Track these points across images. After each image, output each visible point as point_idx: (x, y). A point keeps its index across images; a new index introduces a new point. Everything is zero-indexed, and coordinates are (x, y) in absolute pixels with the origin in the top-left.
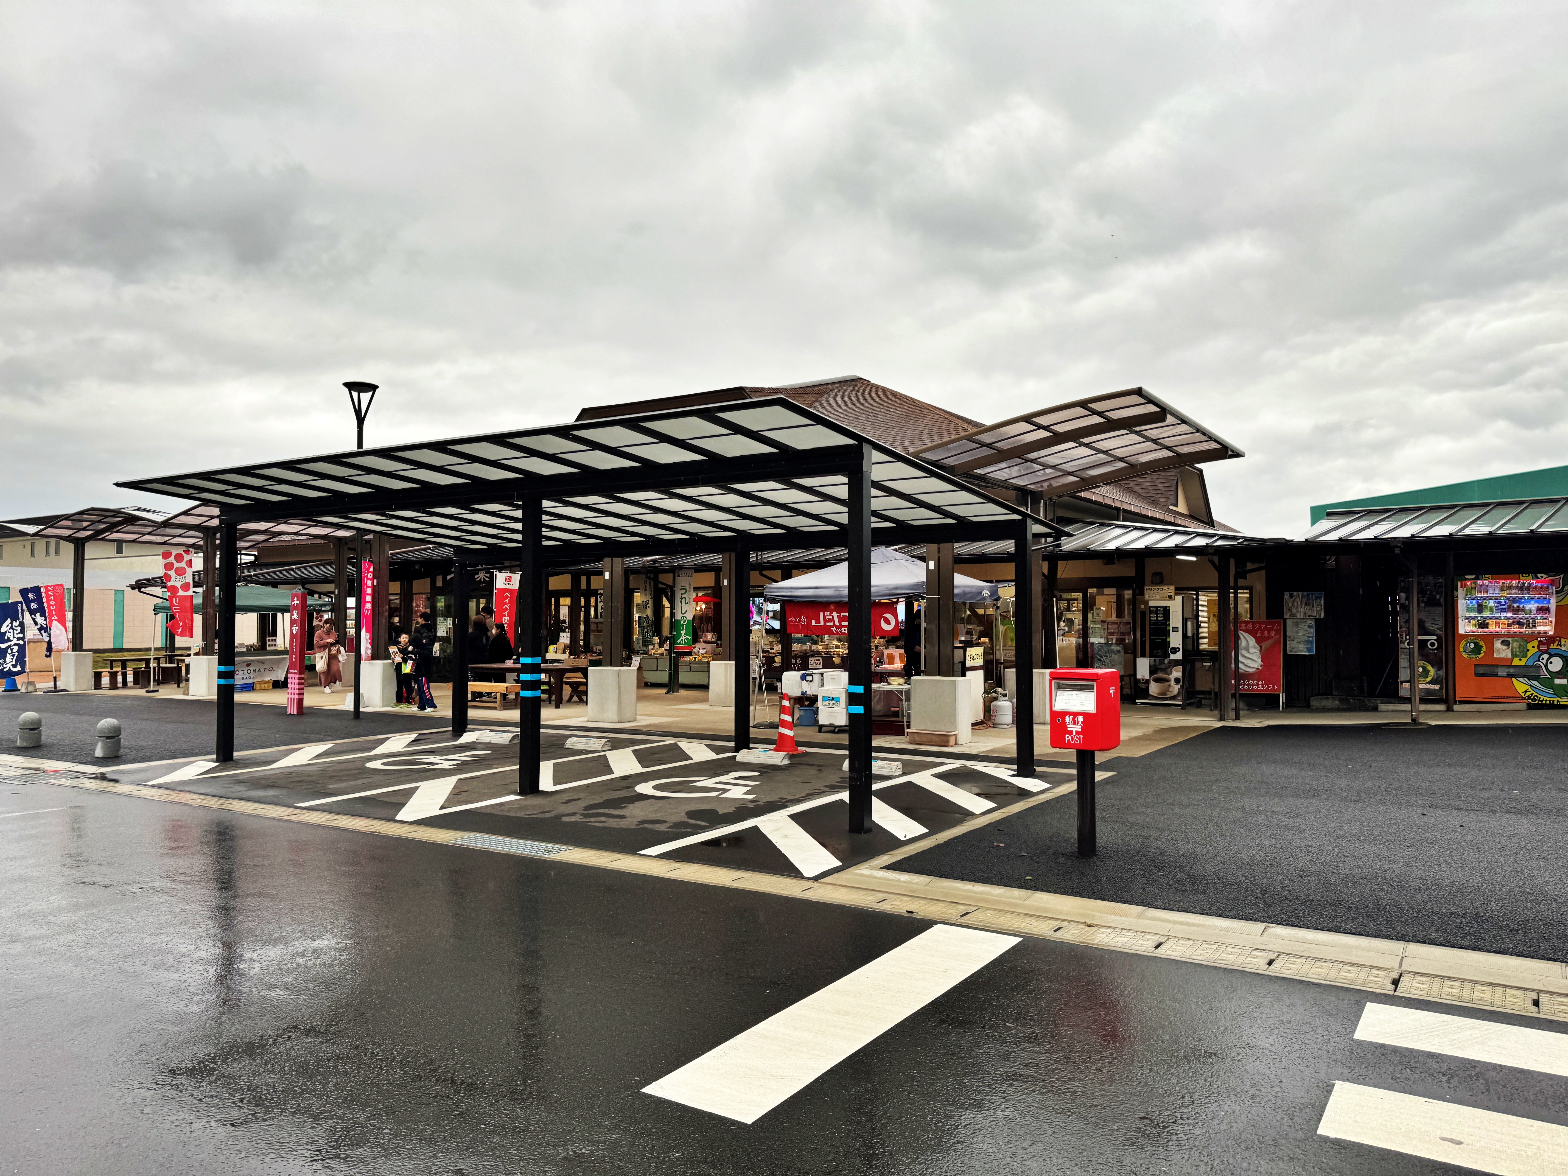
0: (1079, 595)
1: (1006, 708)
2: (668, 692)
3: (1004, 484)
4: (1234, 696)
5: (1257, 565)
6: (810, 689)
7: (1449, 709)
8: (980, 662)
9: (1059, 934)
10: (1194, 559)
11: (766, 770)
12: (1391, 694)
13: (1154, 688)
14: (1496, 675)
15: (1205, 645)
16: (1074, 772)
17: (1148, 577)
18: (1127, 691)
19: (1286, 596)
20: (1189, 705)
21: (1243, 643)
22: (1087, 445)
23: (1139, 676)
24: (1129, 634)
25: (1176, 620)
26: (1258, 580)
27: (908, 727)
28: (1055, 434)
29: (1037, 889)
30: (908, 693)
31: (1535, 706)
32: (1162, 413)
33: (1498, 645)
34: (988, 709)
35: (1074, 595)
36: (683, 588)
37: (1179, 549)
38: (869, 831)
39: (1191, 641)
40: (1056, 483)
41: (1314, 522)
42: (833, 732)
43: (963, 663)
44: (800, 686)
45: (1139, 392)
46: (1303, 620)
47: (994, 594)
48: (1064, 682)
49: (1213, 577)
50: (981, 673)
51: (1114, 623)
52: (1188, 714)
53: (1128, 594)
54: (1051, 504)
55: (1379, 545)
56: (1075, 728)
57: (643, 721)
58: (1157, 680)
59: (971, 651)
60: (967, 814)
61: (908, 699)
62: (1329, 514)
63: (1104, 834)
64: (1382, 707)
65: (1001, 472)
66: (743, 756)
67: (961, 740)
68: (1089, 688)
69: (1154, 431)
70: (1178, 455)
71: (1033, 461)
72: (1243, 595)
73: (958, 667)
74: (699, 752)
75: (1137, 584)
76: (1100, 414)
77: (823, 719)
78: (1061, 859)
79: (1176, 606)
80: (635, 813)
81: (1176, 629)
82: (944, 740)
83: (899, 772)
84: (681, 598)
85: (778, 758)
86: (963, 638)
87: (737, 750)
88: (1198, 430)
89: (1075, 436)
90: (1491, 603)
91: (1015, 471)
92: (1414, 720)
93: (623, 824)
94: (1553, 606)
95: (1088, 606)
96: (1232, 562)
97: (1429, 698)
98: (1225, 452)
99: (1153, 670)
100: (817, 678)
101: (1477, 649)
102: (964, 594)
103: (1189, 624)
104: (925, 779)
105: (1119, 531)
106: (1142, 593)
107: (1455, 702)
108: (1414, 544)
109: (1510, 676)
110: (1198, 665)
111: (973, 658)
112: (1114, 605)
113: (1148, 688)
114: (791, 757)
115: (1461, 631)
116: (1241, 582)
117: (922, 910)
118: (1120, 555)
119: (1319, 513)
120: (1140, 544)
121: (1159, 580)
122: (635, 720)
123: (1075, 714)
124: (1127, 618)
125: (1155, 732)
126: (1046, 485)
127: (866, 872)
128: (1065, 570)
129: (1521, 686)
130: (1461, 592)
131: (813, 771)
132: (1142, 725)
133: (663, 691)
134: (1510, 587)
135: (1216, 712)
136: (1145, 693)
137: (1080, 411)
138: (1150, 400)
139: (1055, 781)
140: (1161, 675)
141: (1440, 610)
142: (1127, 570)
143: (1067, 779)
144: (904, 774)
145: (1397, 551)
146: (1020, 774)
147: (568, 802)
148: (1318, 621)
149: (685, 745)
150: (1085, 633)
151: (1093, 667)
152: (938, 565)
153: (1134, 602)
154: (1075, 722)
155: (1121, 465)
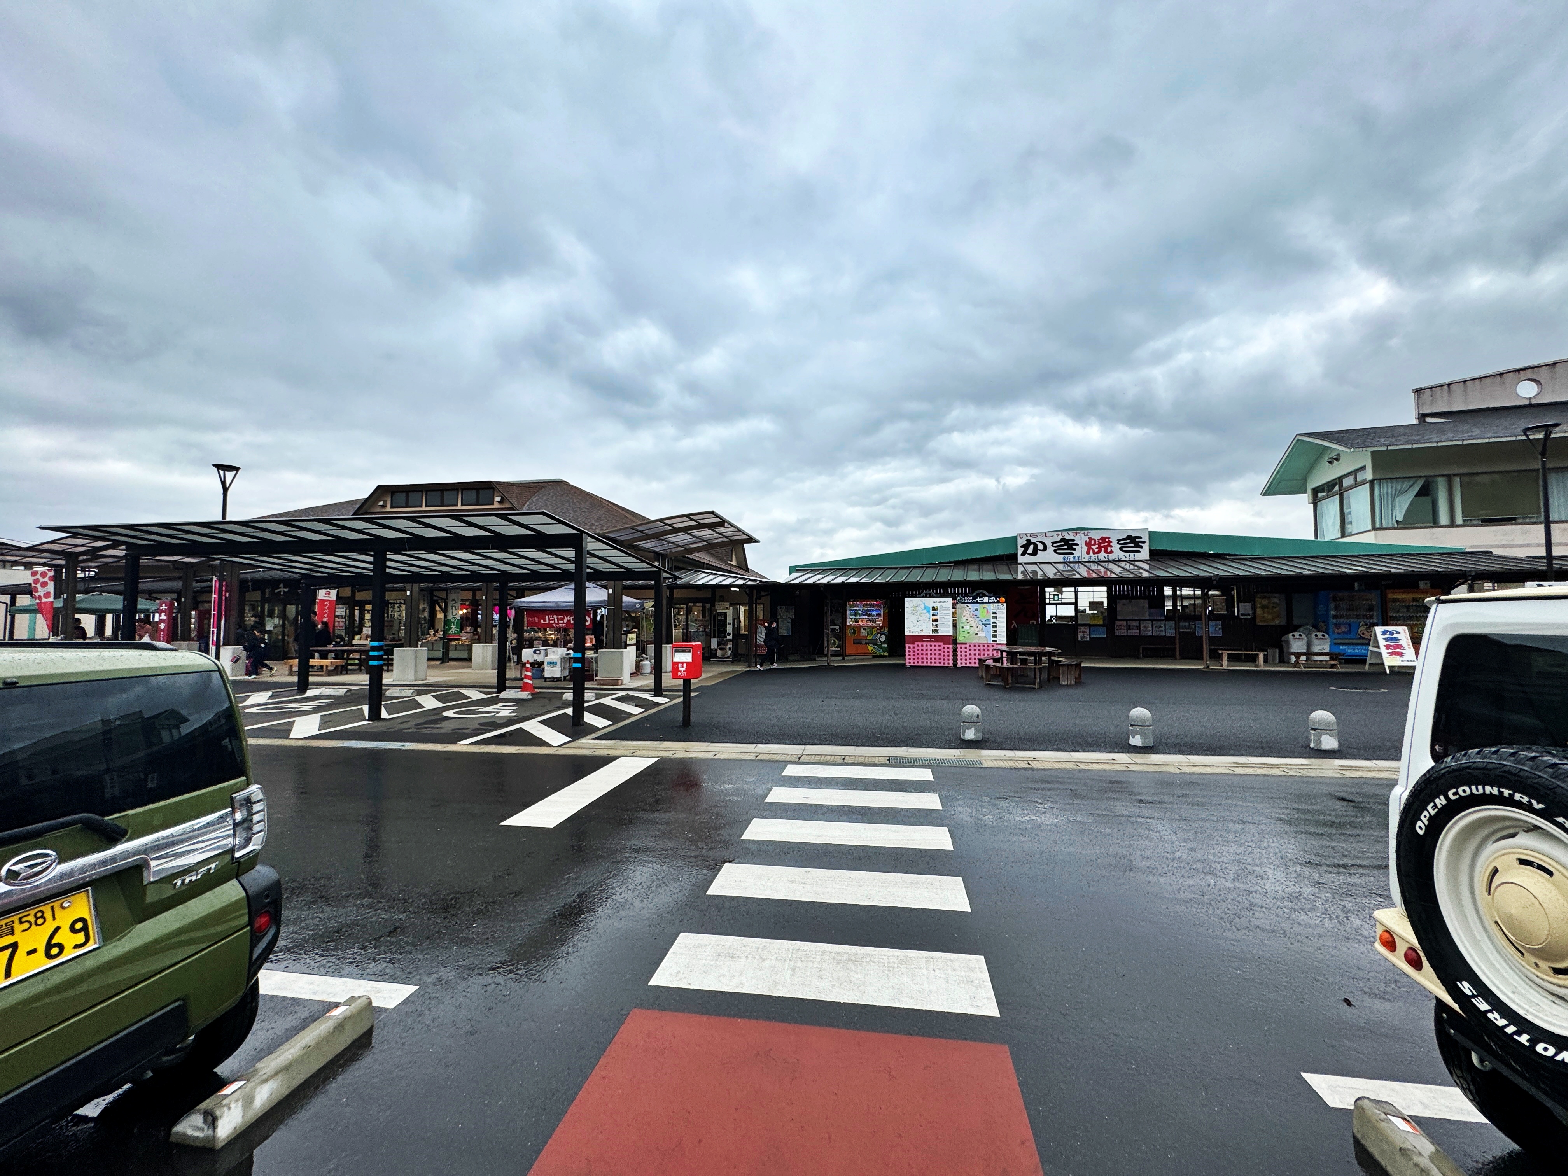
0: (684, 606)
1: (647, 665)
2: (441, 663)
3: (648, 550)
4: (754, 656)
5: (766, 593)
6: (539, 658)
7: (844, 659)
8: (634, 641)
9: (675, 756)
10: (738, 590)
11: (518, 702)
12: (821, 653)
13: (719, 653)
14: (861, 643)
15: (743, 632)
16: (682, 693)
17: (717, 598)
18: (706, 655)
19: (779, 608)
20: (736, 660)
21: (759, 630)
22: (689, 534)
23: (712, 647)
24: (708, 626)
25: (730, 620)
26: (767, 600)
27: (596, 676)
28: (674, 528)
29: (664, 741)
30: (596, 658)
31: (876, 657)
32: (723, 523)
33: (862, 630)
34: (638, 666)
35: (682, 606)
36: (454, 600)
37: (731, 585)
38: (583, 725)
39: (737, 629)
40: (673, 550)
41: (791, 573)
42: (553, 681)
43: (626, 642)
44: (533, 657)
45: (713, 513)
46: (786, 619)
47: (642, 605)
48: (677, 649)
49: (746, 599)
50: (635, 647)
51: (701, 621)
52: (734, 665)
53: (708, 606)
54: (670, 560)
55: (815, 585)
56: (682, 669)
57: (431, 680)
58: (720, 649)
59: (630, 636)
60: (630, 715)
61: (596, 662)
62: (797, 570)
63: (693, 717)
64: (817, 659)
65: (646, 544)
66: (503, 695)
67: (625, 682)
68: (690, 651)
69: (719, 530)
70: (731, 540)
71: (662, 540)
72: (760, 607)
73: (623, 644)
74: (475, 695)
75: (712, 601)
76: (695, 521)
77: (547, 674)
78: (675, 729)
79: (730, 612)
80: (447, 727)
81: (729, 624)
82: (616, 682)
83: (594, 699)
84: (452, 607)
85: (525, 695)
86: (625, 629)
87: (499, 692)
88: (739, 530)
89: (685, 530)
90: (860, 612)
91: (653, 544)
92: (828, 664)
93: (443, 731)
94: (882, 613)
95: (688, 612)
96: (755, 592)
97: (835, 654)
98: (751, 540)
99: (719, 644)
100: (542, 652)
101: (854, 632)
102: (627, 606)
103: (736, 621)
104: (607, 701)
105: (704, 575)
106: (714, 606)
107: (846, 656)
108: (829, 585)
109: (866, 643)
110: (739, 641)
111: (631, 639)
112: (701, 612)
113: (716, 653)
114: (532, 694)
115: (848, 624)
116: (758, 601)
117: (613, 753)
118: (704, 587)
119: (793, 569)
120: (713, 582)
121: (723, 599)
122: (426, 679)
123: (683, 663)
124: (707, 618)
125: (719, 674)
126: (668, 551)
127: (585, 741)
128: (677, 594)
129: (870, 648)
130: (848, 607)
131: (546, 701)
132: (713, 671)
133: (438, 663)
134: (867, 605)
135: (747, 664)
136: (715, 656)
137: (686, 519)
138: (717, 516)
139: (672, 698)
140: (723, 647)
141: (840, 615)
142: (708, 594)
143: (679, 696)
144: (596, 699)
145: (822, 589)
146: (655, 696)
147: (402, 723)
148: (792, 620)
149: (464, 691)
150: (687, 626)
151: (690, 642)
152: (614, 591)
153: (711, 610)
154: (683, 667)
155: (705, 543)
